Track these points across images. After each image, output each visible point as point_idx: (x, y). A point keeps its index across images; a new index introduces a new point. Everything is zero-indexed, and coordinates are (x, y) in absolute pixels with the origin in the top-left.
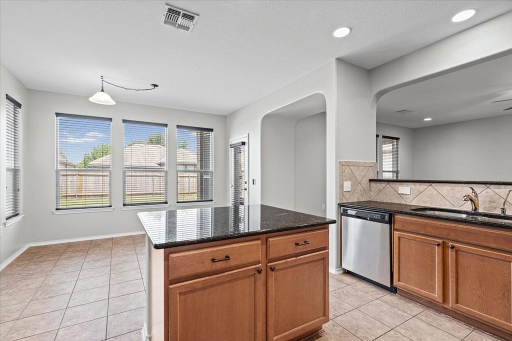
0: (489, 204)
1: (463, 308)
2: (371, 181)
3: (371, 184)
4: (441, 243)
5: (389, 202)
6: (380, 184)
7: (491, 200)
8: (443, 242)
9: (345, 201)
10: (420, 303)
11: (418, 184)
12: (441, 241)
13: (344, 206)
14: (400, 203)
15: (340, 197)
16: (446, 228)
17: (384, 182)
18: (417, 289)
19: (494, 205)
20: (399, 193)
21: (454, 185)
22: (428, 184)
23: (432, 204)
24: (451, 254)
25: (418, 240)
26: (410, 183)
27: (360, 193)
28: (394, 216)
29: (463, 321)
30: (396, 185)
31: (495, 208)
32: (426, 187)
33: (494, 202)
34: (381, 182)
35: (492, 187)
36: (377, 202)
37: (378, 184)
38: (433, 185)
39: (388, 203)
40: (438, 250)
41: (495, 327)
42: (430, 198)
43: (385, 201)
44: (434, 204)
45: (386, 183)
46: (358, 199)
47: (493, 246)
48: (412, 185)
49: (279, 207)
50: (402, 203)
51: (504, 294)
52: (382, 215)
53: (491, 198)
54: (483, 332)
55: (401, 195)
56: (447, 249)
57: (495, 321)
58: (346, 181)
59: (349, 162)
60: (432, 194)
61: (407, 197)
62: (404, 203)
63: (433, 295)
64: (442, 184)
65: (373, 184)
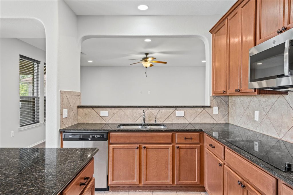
0: (149, 118)
1: (149, 182)
2: (79, 107)
3: (79, 110)
4: (138, 147)
5: (94, 123)
6: (86, 109)
7: (149, 116)
8: (140, 145)
9: (64, 127)
10: (124, 190)
11: (113, 108)
12: (138, 145)
13: (64, 132)
14: (101, 123)
15: (61, 124)
16: (141, 137)
17: (89, 108)
18: (125, 181)
19: (150, 118)
20: (101, 115)
21: (133, 108)
22: (119, 108)
23: (121, 121)
24: (143, 151)
25: (126, 147)
26: (108, 108)
27: (73, 117)
28: (109, 134)
29: (147, 190)
30: (99, 110)
31: (151, 120)
32: (118, 110)
33: (150, 117)
34: (87, 108)
35: (150, 109)
36: (83, 124)
37: (85, 110)
38: (122, 109)
39: (92, 124)
40: (137, 151)
41: (161, 185)
42: (120, 117)
43: (90, 122)
44: (122, 121)
45: (91, 108)
46: (72, 124)
47: (162, 142)
48: (109, 109)
49: (15, 147)
50: (102, 123)
51: (166, 166)
52: (101, 135)
53: (149, 115)
54: (156, 191)
55: (102, 117)
56: (141, 150)
57: (163, 182)
58: (65, 108)
59: (66, 91)
60: (121, 115)
61: (106, 118)
62: (104, 122)
63: (134, 181)
64: (127, 108)
65: (81, 110)
